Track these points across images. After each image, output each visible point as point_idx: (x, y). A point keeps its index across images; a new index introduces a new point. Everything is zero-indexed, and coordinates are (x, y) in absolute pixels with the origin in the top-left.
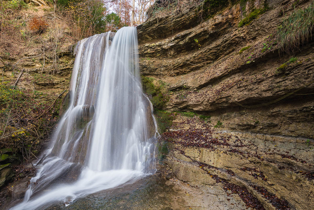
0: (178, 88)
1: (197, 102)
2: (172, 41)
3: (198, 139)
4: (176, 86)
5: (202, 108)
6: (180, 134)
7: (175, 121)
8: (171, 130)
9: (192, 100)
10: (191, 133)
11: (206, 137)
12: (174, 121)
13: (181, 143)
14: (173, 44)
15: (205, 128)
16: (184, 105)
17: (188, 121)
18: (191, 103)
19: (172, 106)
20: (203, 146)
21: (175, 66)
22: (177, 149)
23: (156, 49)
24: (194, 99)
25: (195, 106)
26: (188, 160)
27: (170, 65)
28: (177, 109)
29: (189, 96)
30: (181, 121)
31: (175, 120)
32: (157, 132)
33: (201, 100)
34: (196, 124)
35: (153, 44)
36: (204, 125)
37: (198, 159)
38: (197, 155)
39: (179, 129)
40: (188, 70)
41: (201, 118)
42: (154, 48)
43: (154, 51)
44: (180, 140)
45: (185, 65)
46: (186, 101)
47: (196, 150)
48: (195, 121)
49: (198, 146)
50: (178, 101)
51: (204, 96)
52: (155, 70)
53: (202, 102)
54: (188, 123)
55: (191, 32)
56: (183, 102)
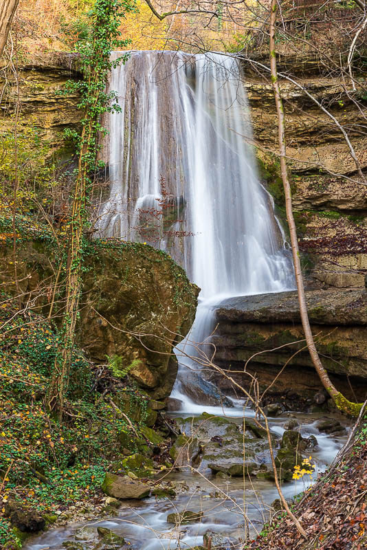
0: (309, 171)
1: (346, 197)
2: (296, 90)
3: (351, 246)
4: (305, 167)
5: (353, 205)
6: (324, 243)
7: (310, 225)
8: (306, 239)
9: (336, 193)
10: (341, 240)
11: (362, 242)
12: (307, 225)
13: (329, 253)
14: (299, 95)
15: (358, 233)
16: (324, 200)
17: (332, 224)
18: (335, 197)
19: (301, 200)
20: (359, 252)
21: (299, 131)
22: (325, 261)
23: (264, 95)
24: (340, 192)
25: (342, 202)
26: (344, 269)
27: (290, 127)
28: (309, 206)
29: (330, 186)
30: (321, 225)
31: (309, 223)
32: (285, 241)
33: (352, 194)
34: (346, 228)
35: (259, 87)
36: (358, 229)
37: (355, 268)
38: (353, 262)
39: (320, 237)
40: (320, 141)
41: (350, 219)
42: (260, 94)
43: (259, 98)
44: (327, 249)
45: (316, 131)
46: (327, 195)
47: (352, 258)
48: (343, 224)
49: (354, 253)
50: (315, 193)
51: (355, 189)
52: (261, 132)
53: (354, 198)
54: (333, 228)
55: (331, 86)
56: (323, 196)
